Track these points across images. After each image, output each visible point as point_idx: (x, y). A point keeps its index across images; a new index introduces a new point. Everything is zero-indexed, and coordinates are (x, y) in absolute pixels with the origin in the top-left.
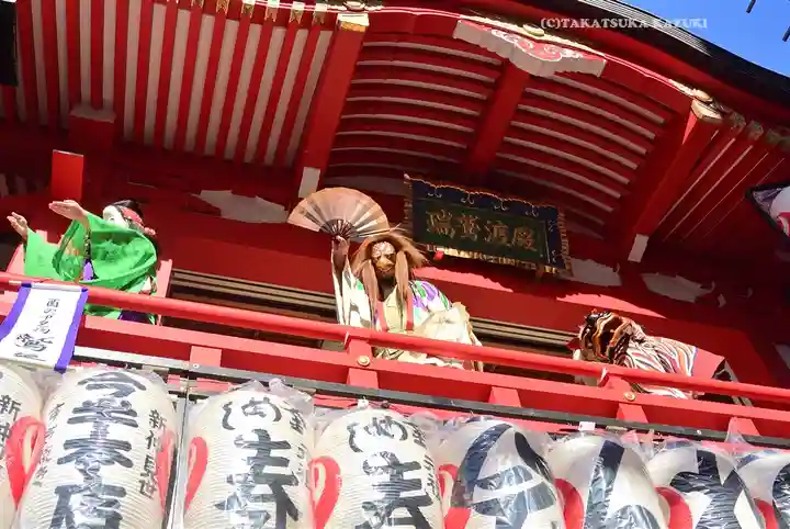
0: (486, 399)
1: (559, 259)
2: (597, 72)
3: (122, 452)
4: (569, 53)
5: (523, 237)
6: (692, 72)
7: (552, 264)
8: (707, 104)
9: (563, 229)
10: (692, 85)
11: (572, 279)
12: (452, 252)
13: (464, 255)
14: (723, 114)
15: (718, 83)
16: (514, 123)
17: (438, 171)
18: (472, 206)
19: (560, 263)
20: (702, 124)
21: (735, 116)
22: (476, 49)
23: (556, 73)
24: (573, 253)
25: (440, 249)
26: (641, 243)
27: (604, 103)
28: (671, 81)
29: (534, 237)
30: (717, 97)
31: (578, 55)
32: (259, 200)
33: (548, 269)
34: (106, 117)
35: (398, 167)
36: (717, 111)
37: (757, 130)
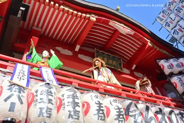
0: (120, 95)
1: (121, 68)
2: (132, 34)
3: (78, 104)
4: (128, 30)
5: (114, 63)
6: (148, 37)
7: (120, 69)
8: (150, 43)
9: (122, 62)
10: (148, 39)
11: (123, 72)
14: (153, 45)
15: (152, 40)
16: (115, 41)
17: (101, 49)
18: (106, 56)
19: (121, 69)
20: (149, 46)
21: (155, 46)
22: (112, 27)
23: (126, 34)
24: (124, 67)
26: (134, 66)
27: (132, 40)
28: (145, 38)
29: (117, 63)
30: (152, 42)
31: (130, 31)
32: (66, 50)
33: (119, 70)
34: (39, 29)
35: (94, 47)
36: (152, 44)
37: (158, 49)
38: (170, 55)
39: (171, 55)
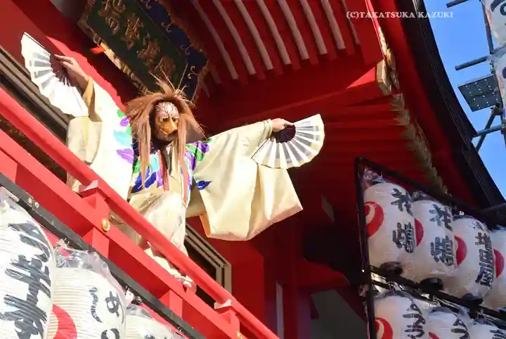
8: (389, 69)
10: (390, 46)
12: (109, 53)
13: (117, 63)
14: (394, 89)
18: (166, 33)
20: (374, 85)
21: (399, 97)
25: (103, 45)
37: (405, 120)
38: (435, 174)
39: (439, 174)
